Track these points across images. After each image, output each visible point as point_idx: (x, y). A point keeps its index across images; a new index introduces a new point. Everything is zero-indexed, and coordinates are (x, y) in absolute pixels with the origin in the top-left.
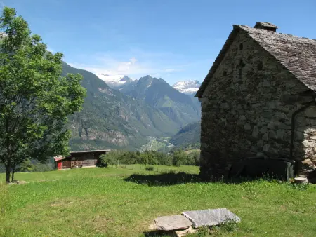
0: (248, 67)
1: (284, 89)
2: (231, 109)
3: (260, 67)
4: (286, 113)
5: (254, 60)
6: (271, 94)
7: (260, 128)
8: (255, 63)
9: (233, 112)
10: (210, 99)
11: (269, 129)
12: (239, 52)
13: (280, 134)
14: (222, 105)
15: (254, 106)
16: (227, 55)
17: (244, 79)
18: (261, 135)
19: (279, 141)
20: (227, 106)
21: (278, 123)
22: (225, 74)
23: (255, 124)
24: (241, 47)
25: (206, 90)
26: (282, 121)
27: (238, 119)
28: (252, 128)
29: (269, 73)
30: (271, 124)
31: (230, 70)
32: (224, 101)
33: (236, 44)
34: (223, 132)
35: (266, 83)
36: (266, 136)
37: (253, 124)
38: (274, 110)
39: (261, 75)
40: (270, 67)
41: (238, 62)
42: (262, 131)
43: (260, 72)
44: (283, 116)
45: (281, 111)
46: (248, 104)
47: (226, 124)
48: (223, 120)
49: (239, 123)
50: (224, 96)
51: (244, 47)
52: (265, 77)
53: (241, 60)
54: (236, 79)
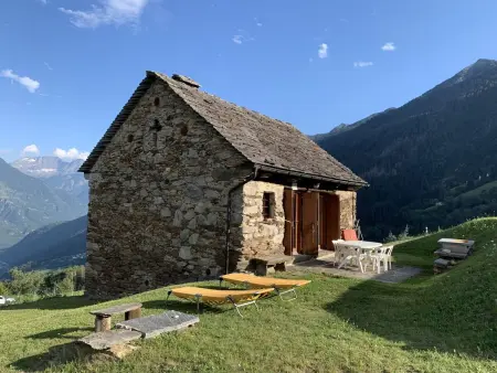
0: (166, 131)
1: (216, 160)
2: (139, 188)
3: (184, 132)
4: (220, 191)
5: (176, 121)
6: (199, 168)
7: (184, 212)
8: (177, 125)
9: (143, 193)
10: (105, 175)
11: (197, 214)
12: (153, 108)
13: (212, 219)
14: (126, 183)
15: (174, 183)
16: (134, 112)
17: (160, 146)
18: (185, 224)
19: (210, 228)
20: (133, 184)
21: (210, 205)
22: (131, 138)
23: (177, 208)
24: (157, 102)
25: (100, 161)
26: (214, 201)
27: (152, 202)
28: (173, 214)
29: (198, 140)
30: (200, 206)
31: (139, 133)
32: (129, 178)
33: (149, 98)
34: (127, 222)
35: (192, 153)
36: (193, 224)
37: (173, 209)
38: (204, 188)
39: (185, 143)
40: (199, 132)
41: (152, 124)
42: (189, 215)
43: (184, 138)
44: (215, 194)
45: (214, 189)
46: (167, 182)
47: (131, 211)
48: (127, 205)
49: (153, 208)
50: (130, 170)
51: (162, 103)
52: (192, 145)
53: (157, 121)
54: (147, 146)
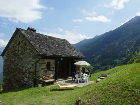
0: (22, 45)
1: (33, 53)
2: (15, 61)
3: (26, 45)
4: (34, 62)
6: (29, 55)
7: (25, 68)
8: (24, 43)
9: (16, 62)
10: (7, 57)
12: (19, 38)
13: (32, 70)
15: (23, 60)
16: (14, 39)
17: (20, 49)
18: (26, 71)
19: (31, 72)
20: (14, 60)
21: (31, 66)
22: (13, 46)
23: (24, 66)
25: (6, 53)
26: (32, 65)
27: (18, 65)
28: (23, 68)
29: (29, 47)
30: (29, 66)
31: (15, 45)
32: (13, 58)
33: (18, 35)
34: (12, 70)
35: (28, 51)
36: (27, 71)
37: (23, 67)
38: (30, 61)
40: (29, 45)
41: (18, 43)
42: (27, 69)
43: (26, 47)
44: (33, 63)
45: (32, 61)
46: (22, 59)
47: (13, 67)
48: (12, 65)
49: (18, 66)
50: (13, 55)
51: (20, 37)
52: (27, 49)
53: (19, 42)
54: (17, 49)
